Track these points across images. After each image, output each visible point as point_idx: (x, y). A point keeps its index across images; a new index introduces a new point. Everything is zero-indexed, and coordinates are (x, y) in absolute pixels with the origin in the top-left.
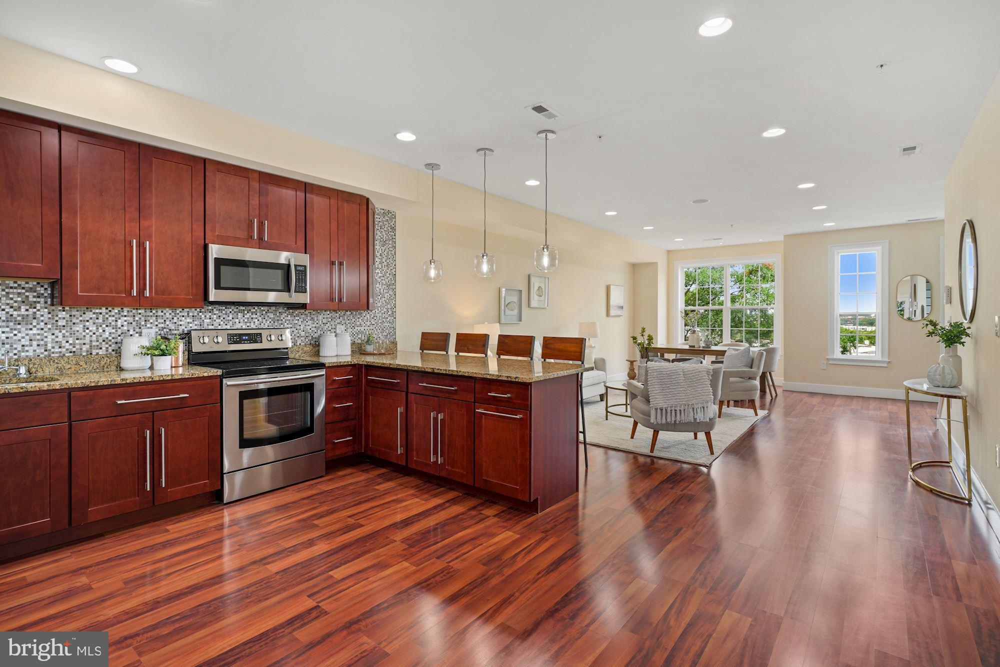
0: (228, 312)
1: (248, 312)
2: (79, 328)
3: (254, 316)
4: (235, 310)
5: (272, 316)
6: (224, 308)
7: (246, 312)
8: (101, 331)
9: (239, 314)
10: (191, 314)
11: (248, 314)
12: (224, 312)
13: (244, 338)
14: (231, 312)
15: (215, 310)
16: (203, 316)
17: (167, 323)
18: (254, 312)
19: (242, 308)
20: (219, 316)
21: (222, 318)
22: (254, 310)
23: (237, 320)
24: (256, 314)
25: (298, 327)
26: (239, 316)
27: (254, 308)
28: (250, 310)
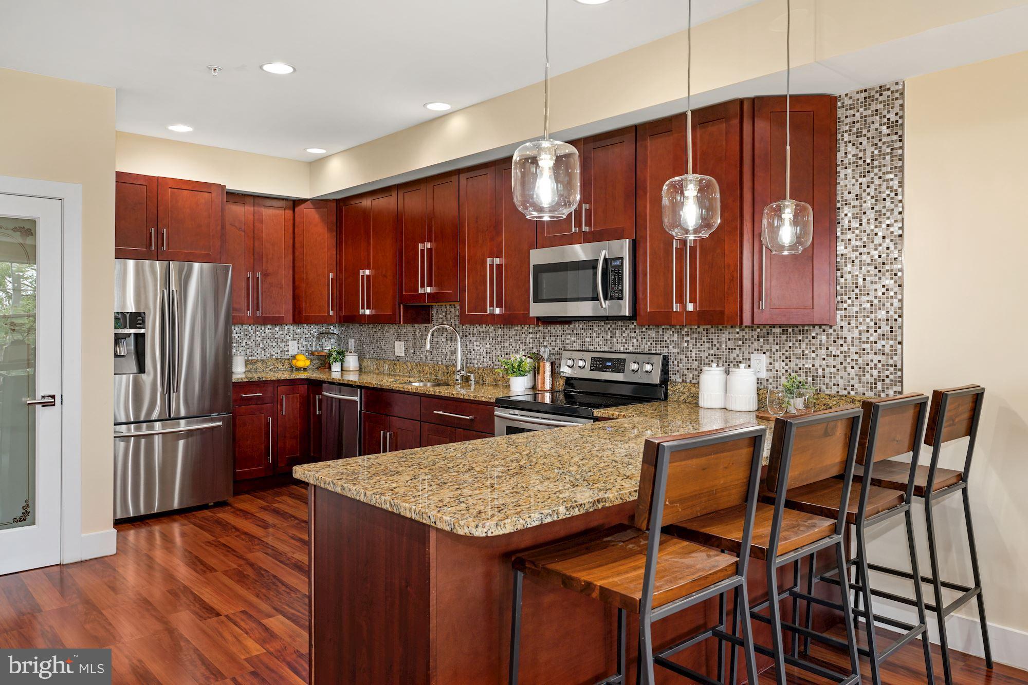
0: (607, 329)
1: (626, 329)
2: (507, 344)
3: (633, 335)
4: (614, 326)
5: (654, 335)
6: (603, 324)
7: (624, 329)
8: (518, 347)
9: (617, 331)
10: (575, 332)
11: (626, 332)
12: (603, 329)
13: (608, 364)
14: (609, 329)
15: (594, 326)
16: (584, 334)
17: (558, 341)
18: (633, 329)
19: (620, 323)
20: (599, 334)
21: (601, 337)
22: (633, 326)
23: (615, 340)
24: (635, 332)
25: (688, 354)
26: (617, 335)
27: (633, 323)
28: (628, 326)
